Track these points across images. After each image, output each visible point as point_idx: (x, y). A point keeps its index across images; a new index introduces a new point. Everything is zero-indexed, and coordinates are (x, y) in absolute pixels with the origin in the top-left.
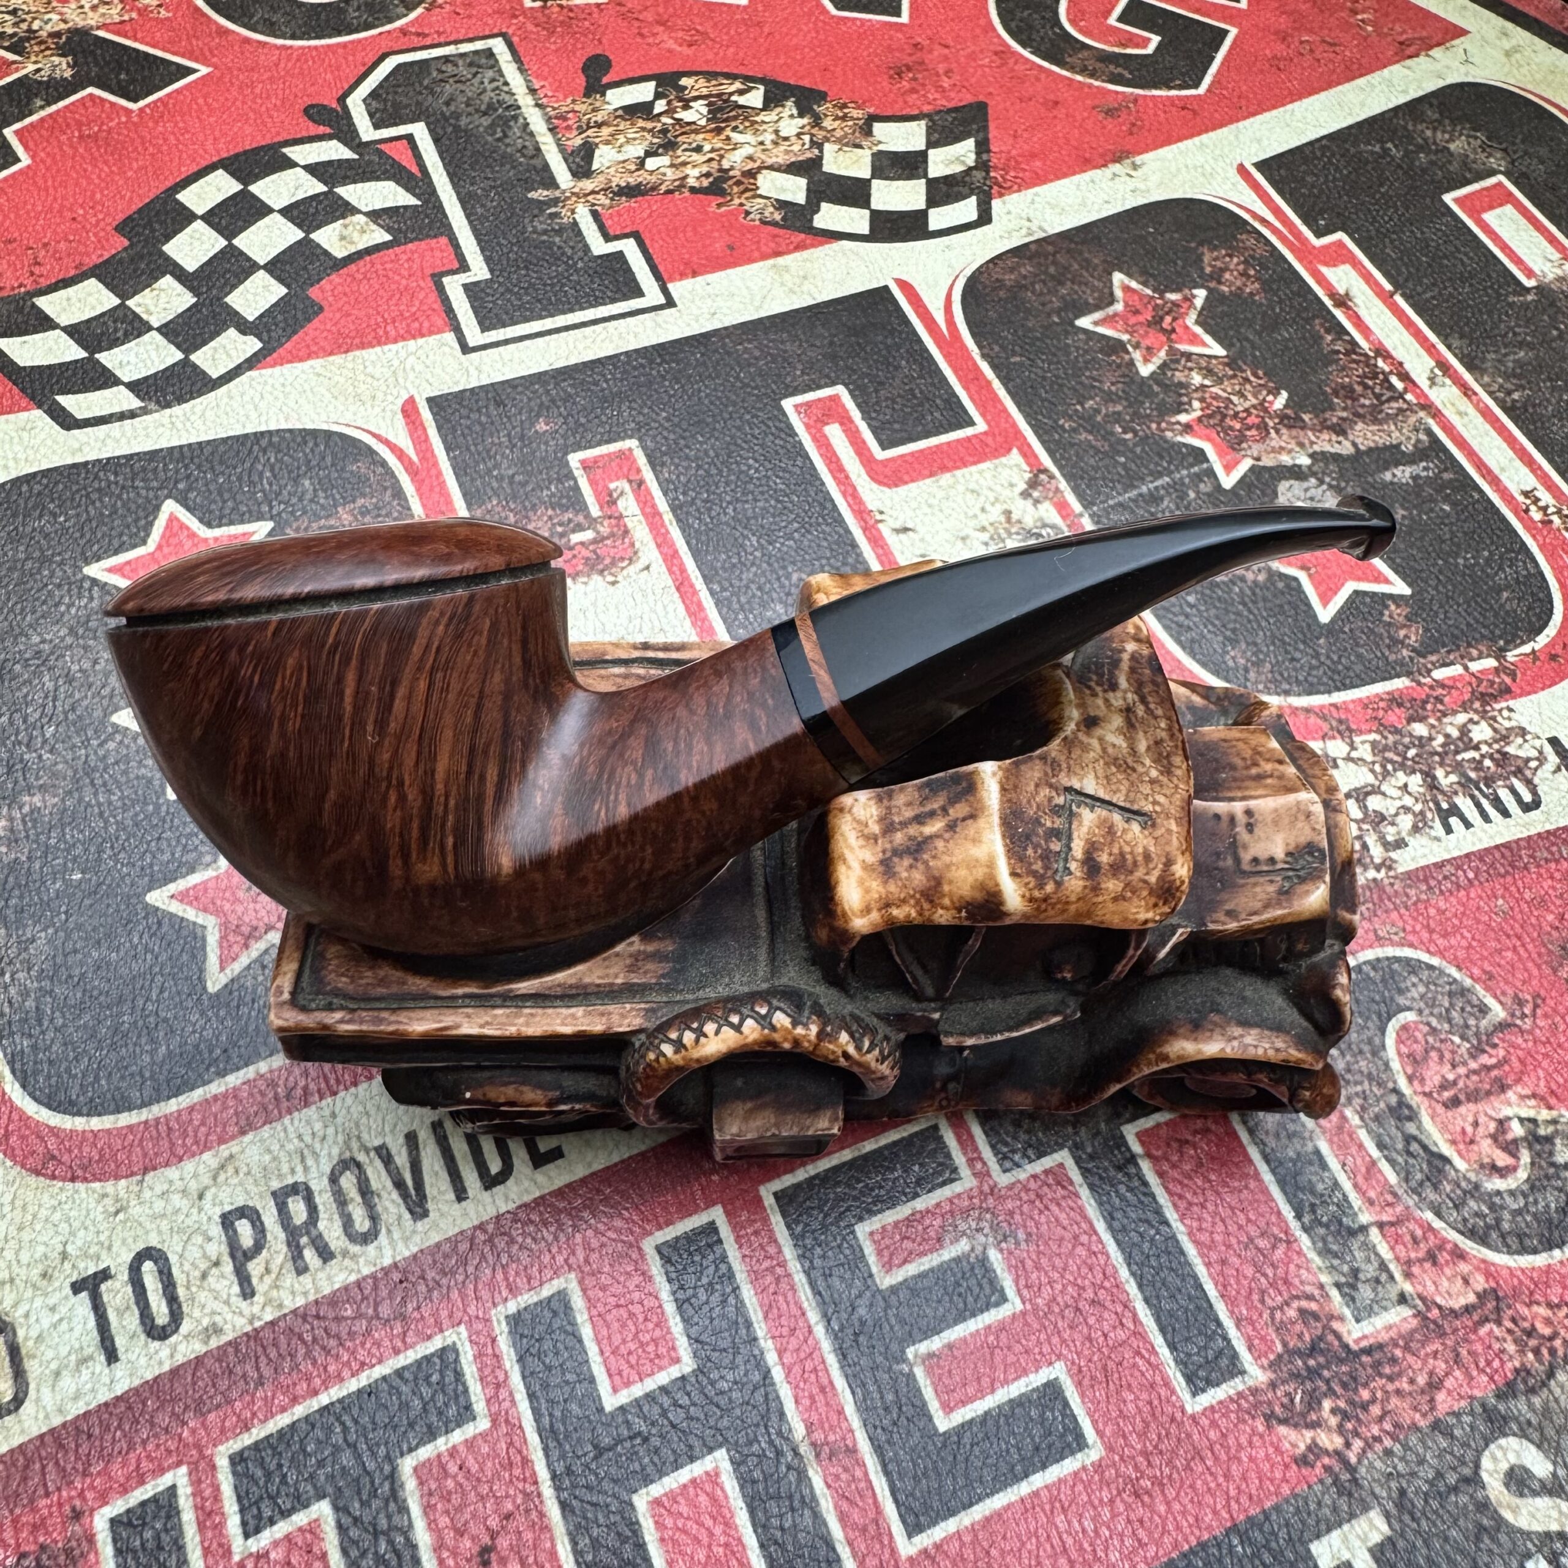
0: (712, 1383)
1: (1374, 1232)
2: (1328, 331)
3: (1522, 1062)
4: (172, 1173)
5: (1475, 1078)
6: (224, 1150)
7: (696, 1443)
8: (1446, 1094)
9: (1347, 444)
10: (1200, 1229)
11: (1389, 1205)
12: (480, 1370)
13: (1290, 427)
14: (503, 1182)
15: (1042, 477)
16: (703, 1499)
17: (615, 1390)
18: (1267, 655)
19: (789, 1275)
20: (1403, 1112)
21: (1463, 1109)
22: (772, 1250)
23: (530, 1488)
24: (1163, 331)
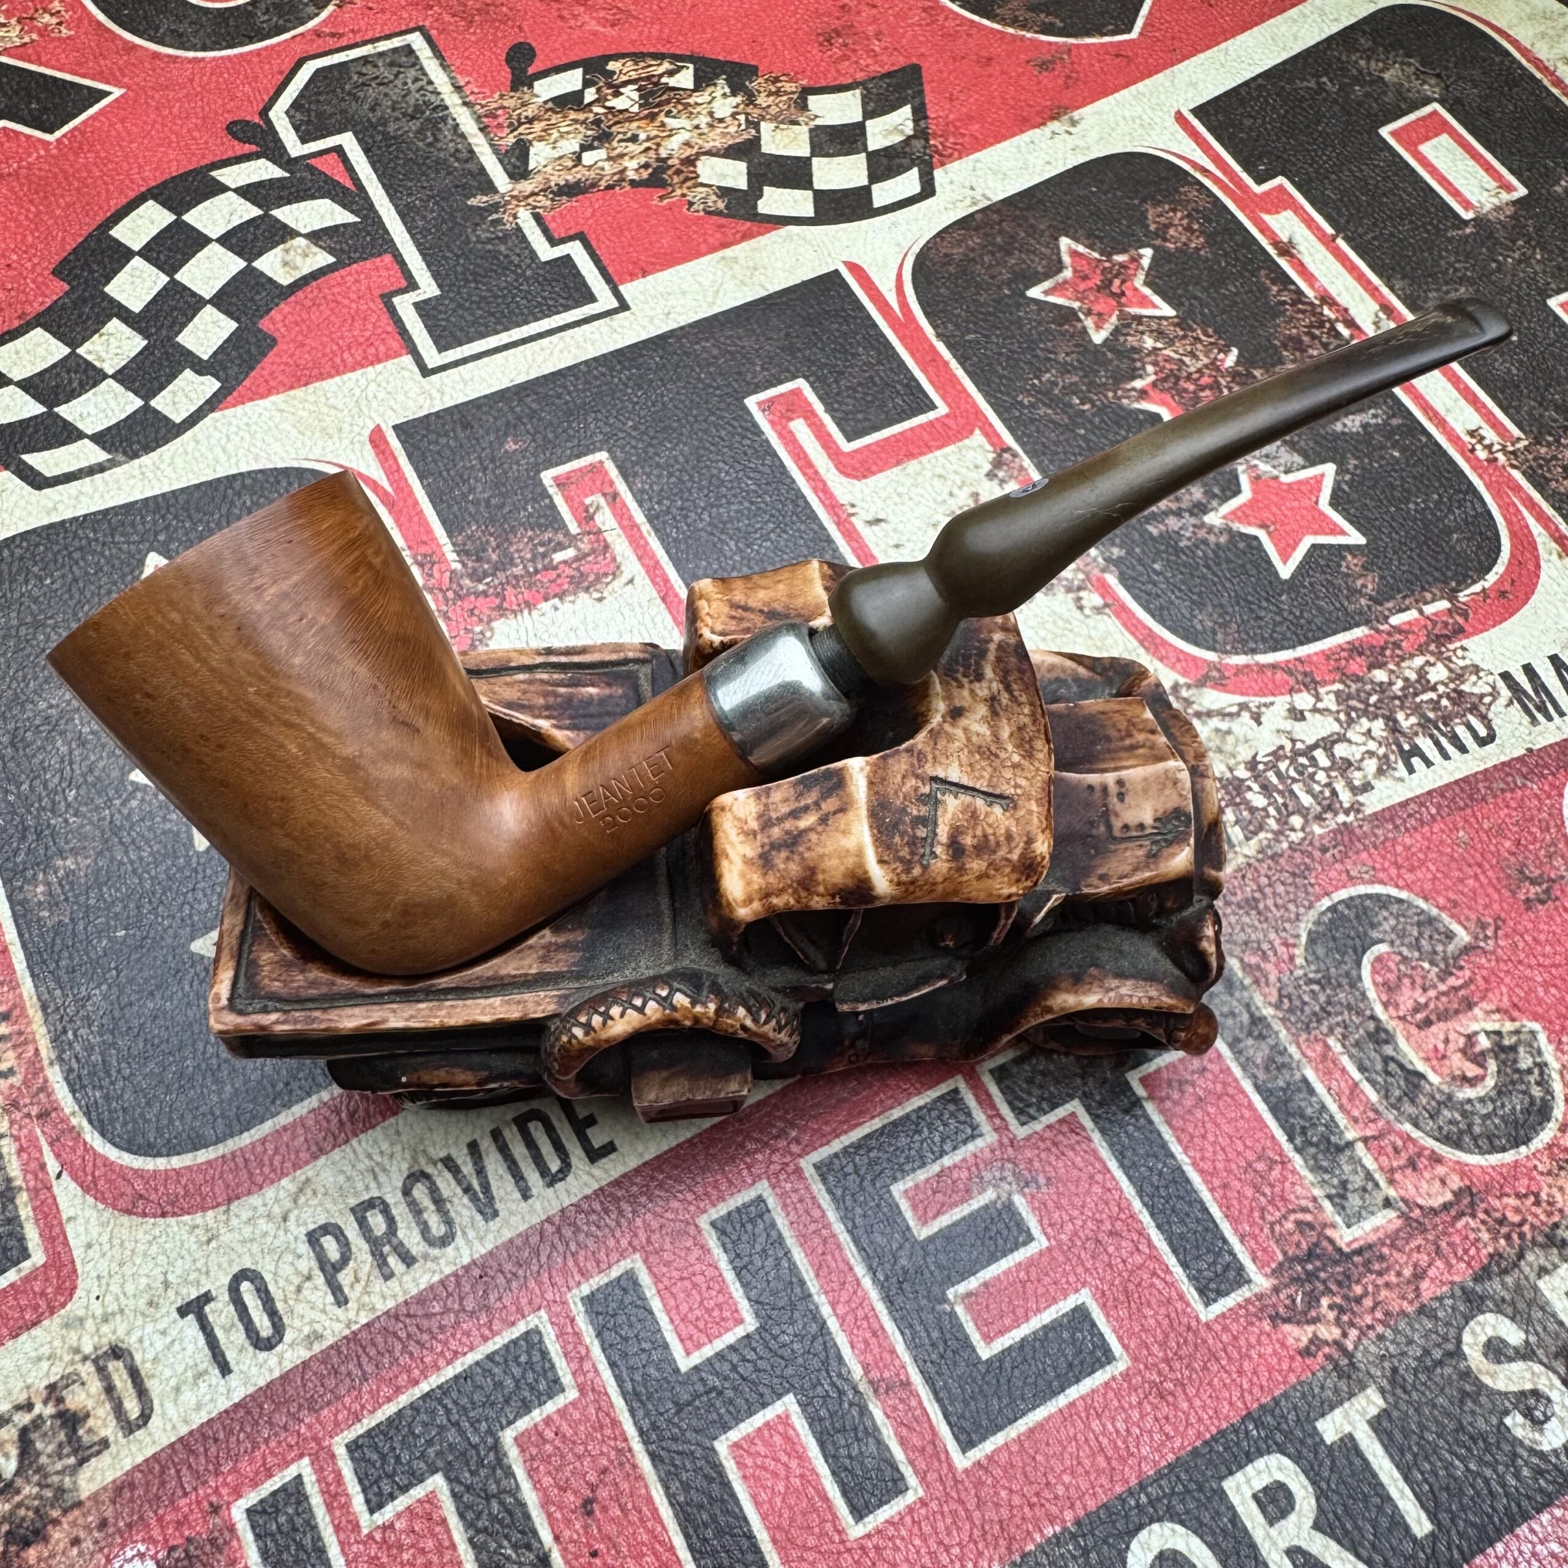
0: (775, 1338)
1: (1360, 1149)
2: (1274, 283)
3: (1486, 980)
4: (255, 1200)
5: (1444, 999)
6: (301, 1175)
7: (767, 1392)
8: (1419, 1016)
10: (1203, 1159)
11: (1373, 1121)
14: (563, 1179)
15: (1006, 455)
16: (777, 1438)
17: (688, 1353)
18: (1232, 616)
19: (834, 1236)
20: (1380, 1036)
21: (1434, 1029)
22: (817, 1214)
23: (621, 1445)
24: (1113, 294)
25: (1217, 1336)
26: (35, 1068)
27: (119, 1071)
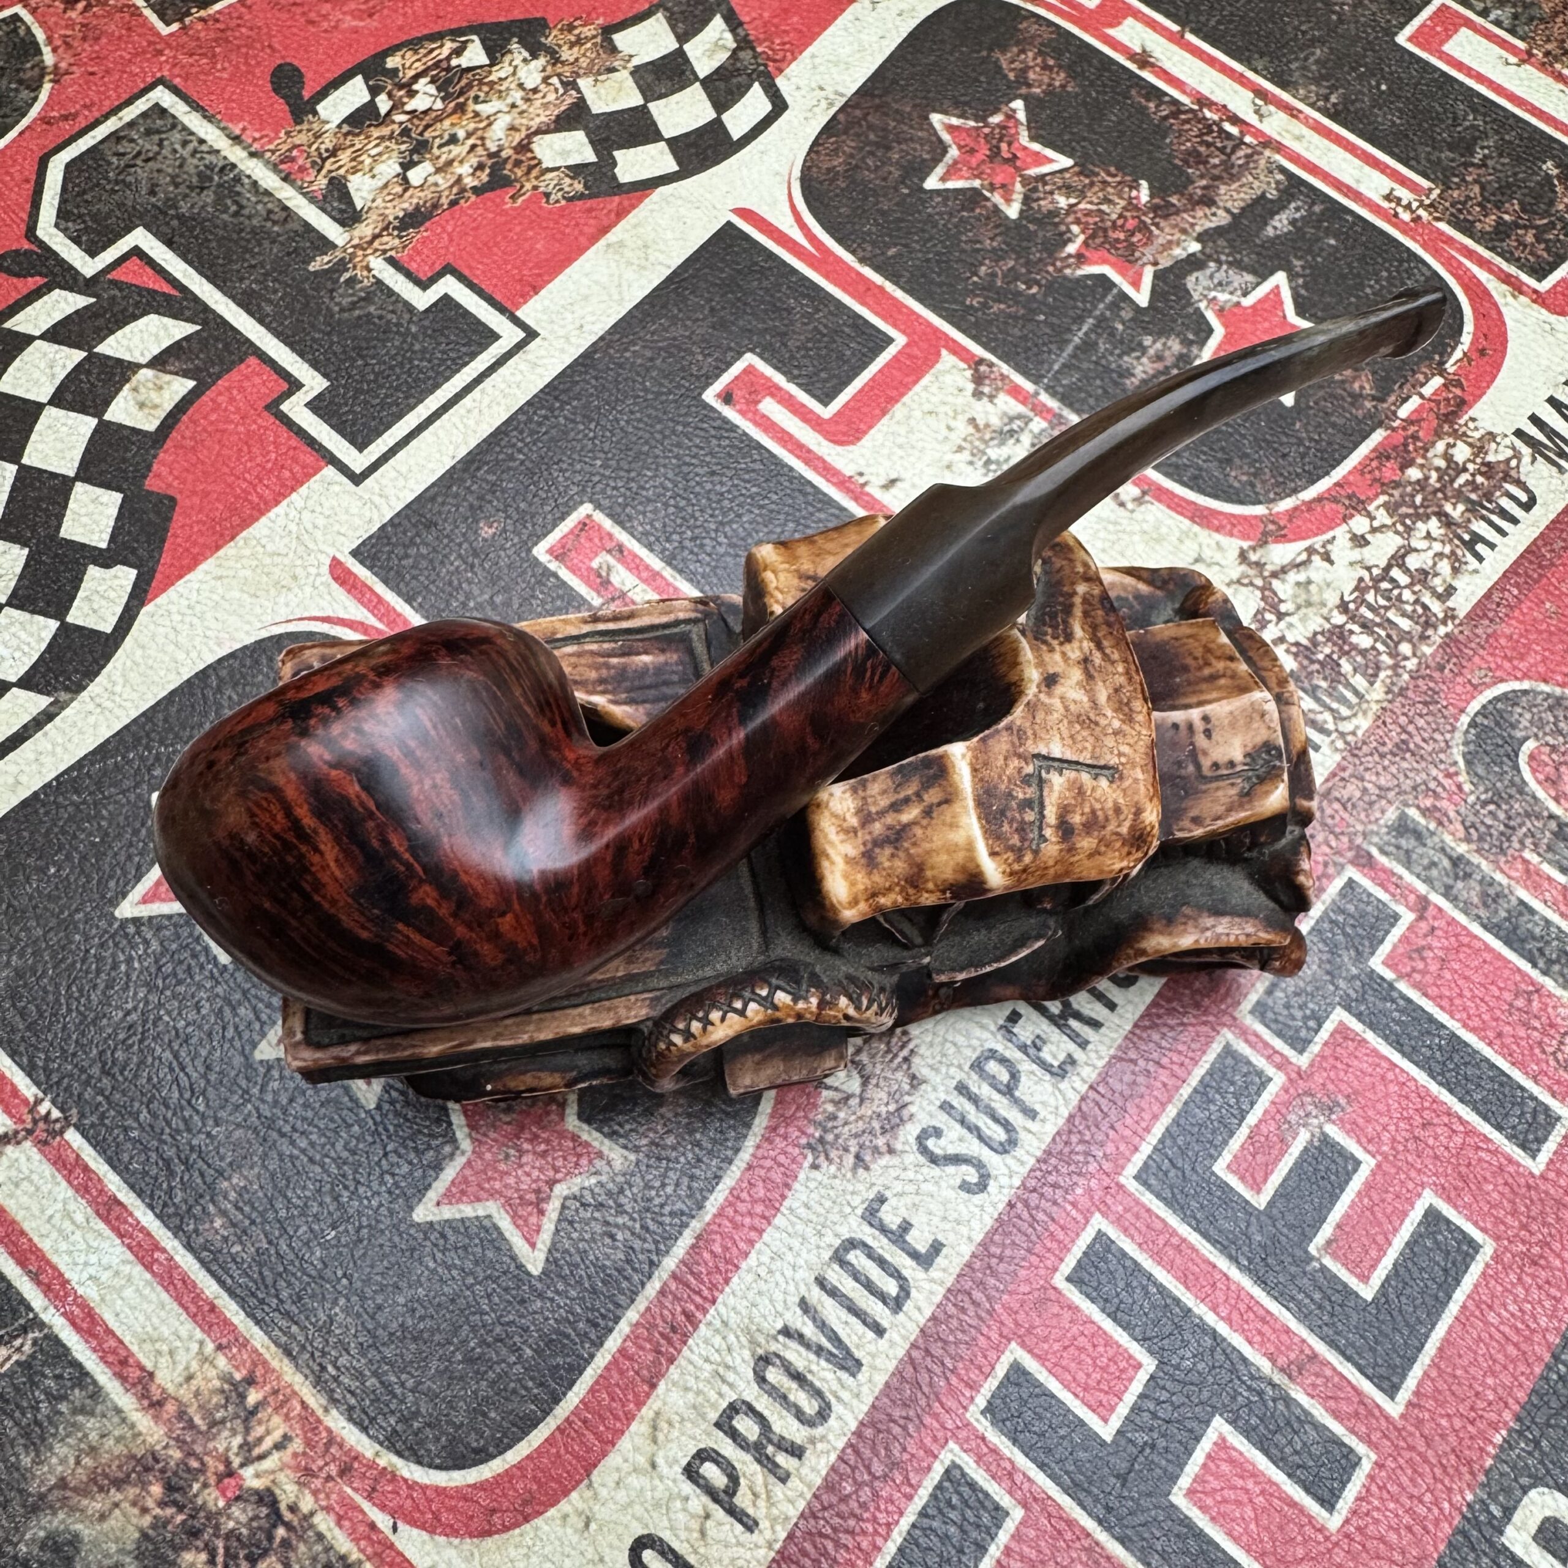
0: (1177, 1367)
2: (1148, 100)
4: (613, 1460)
6: (647, 1412)
7: (1194, 1425)
9: (1221, 212)
10: (1470, 1018)
12: (988, 1470)
13: (1166, 217)
14: (908, 1295)
15: (983, 368)
16: (1225, 1467)
17: (1105, 1420)
18: (1261, 462)
19: (1184, 1240)
22: (1159, 1226)
23: (1086, 1543)
24: (1007, 161)
25: (1555, 1184)
26: (310, 1423)
27: (403, 1385)
